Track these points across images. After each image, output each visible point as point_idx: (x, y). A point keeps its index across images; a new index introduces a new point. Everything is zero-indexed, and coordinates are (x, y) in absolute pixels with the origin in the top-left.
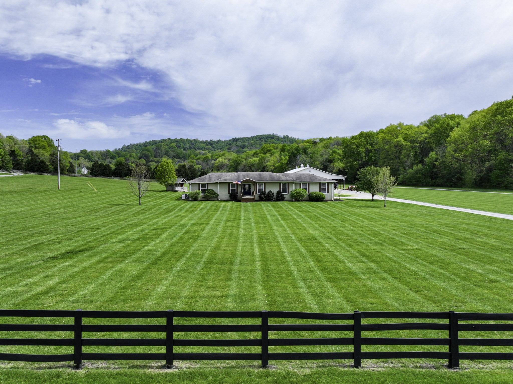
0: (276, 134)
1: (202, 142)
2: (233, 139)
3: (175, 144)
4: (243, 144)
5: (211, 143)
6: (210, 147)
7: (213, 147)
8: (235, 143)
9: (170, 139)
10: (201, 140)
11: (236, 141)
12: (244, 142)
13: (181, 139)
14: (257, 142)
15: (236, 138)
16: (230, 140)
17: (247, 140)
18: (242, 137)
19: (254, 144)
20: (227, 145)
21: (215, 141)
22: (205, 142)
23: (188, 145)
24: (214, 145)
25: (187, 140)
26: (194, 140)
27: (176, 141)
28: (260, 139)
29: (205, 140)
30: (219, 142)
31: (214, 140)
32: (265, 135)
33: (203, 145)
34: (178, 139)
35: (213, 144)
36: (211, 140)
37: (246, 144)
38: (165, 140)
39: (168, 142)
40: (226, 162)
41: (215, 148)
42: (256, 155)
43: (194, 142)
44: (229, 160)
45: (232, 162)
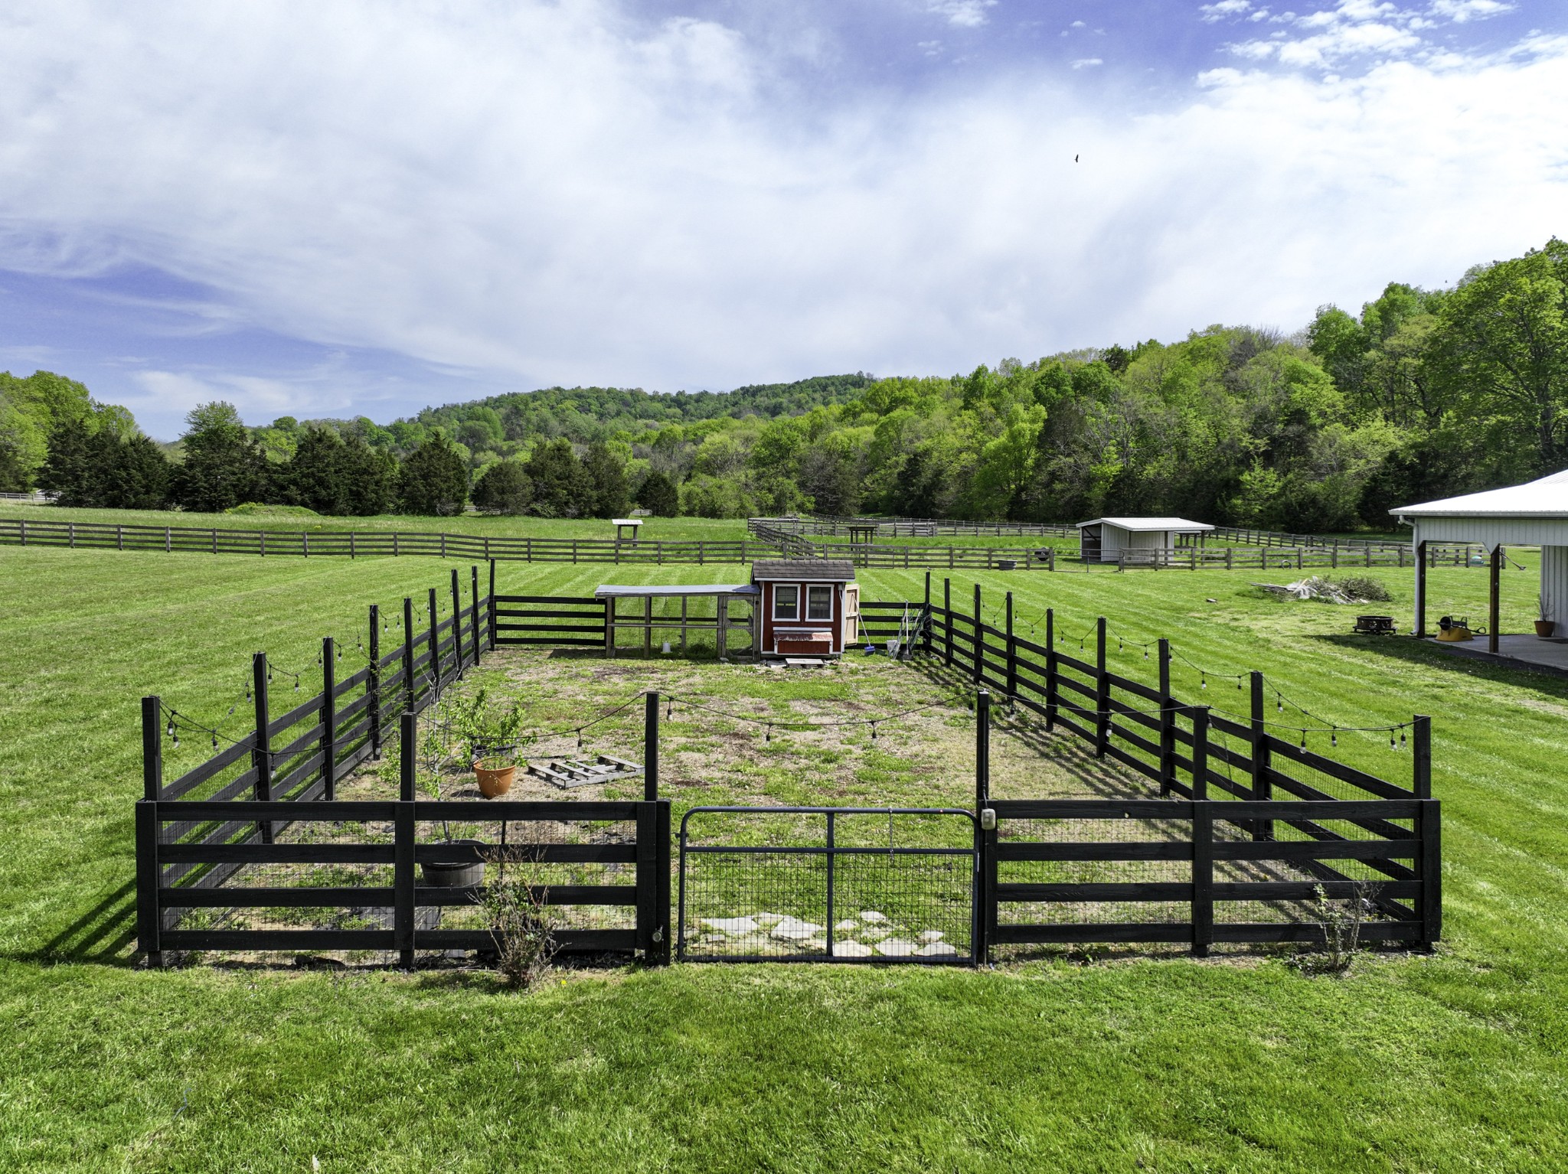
0: (868, 374)
1: (654, 398)
2: (743, 389)
3: (575, 403)
4: (774, 401)
5: (679, 402)
6: (678, 411)
7: (686, 413)
8: (750, 399)
9: (558, 389)
10: (650, 393)
11: (754, 394)
12: (776, 395)
13: (592, 389)
14: (817, 396)
15: (751, 386)
16: (734, 393)
17: (784, 392)
18: (768, 383)
19: (807, 402)
20: (726, 407)
21: (690, 396)
22: (664, 399)
23: (612, 407)
24: (688, 407)
25: (609, 391)
26: (632, 393)
27: (578, 394)
28: (824, 388)
29: (661, 392)
30: (702, 397)
31: (688, 392)
32: (837, 378)
33: (659, 406)
34: (583, 387)
35: (685, 404)
36: (680, 393)
37: (784, 400)
38: (546, 393)
39: (553, 397)
40: (737, 446)
41: (692, 415)
42: (851, 419)
43: (629, 397)
44: (747, 440)
45: (763, 445)
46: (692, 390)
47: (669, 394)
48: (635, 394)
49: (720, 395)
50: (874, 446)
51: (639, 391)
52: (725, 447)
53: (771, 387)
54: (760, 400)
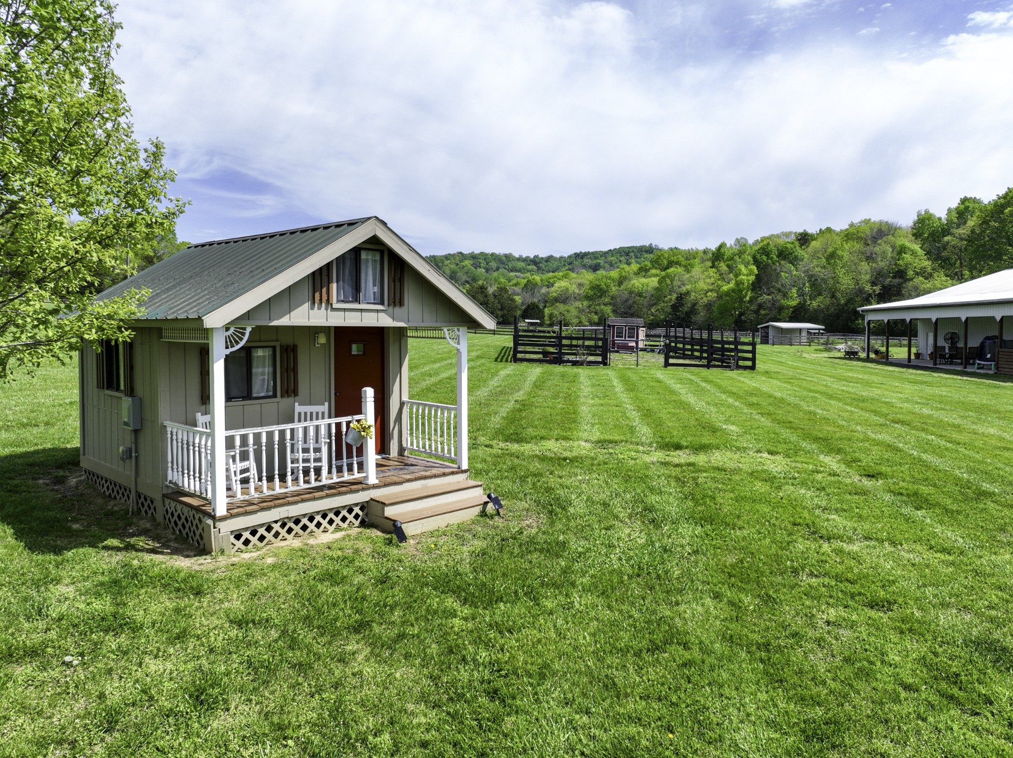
0: (655, 246)
1: (520, 259)
2: (575, 254)
3: (471, 262)
4: (595, 262)
5: (536, 262)
6: (535, 267)
7: (539, 268)
8: (579, 260)
9: (461, 253)
10: (517, 256)
11: (582, 258)
12: (596, 258)
13: (482, 253)
14: (622, 259)
15: (581, 252)
16: (570, 257)
17: (601, 256)
18: (591, 251)
19: (616, 263)
20: (564, 265)
21: (542, 258)
22: (525, 260)
23: (493, 264)
24: (541, 265)
25: (492, 255)
26: (506, 256)
27: (473, 257)
28: (627, 254)
29: (524, 256)
30: (549, 259)
31: (540, 256)
32: (636, 247)
33: (522, 264)
34: (476, 252)
35: (539, 263)
36: (536, 257)
37: (601, 261)
38: (453, 255)
39: (458, 258)
40: (573, 288)
41: (543, 270)
42: (644, 273)
43: (504, 258)
44: (580, 285)
45: (590, 289)
46: (543, 254)
47: (529, 257)
48: (508, 257)
49: (561, 257)
50: (657, 289)
51: (511, 254)
52: (567, 289)
53: (593, 253)
54: (586, 261)
